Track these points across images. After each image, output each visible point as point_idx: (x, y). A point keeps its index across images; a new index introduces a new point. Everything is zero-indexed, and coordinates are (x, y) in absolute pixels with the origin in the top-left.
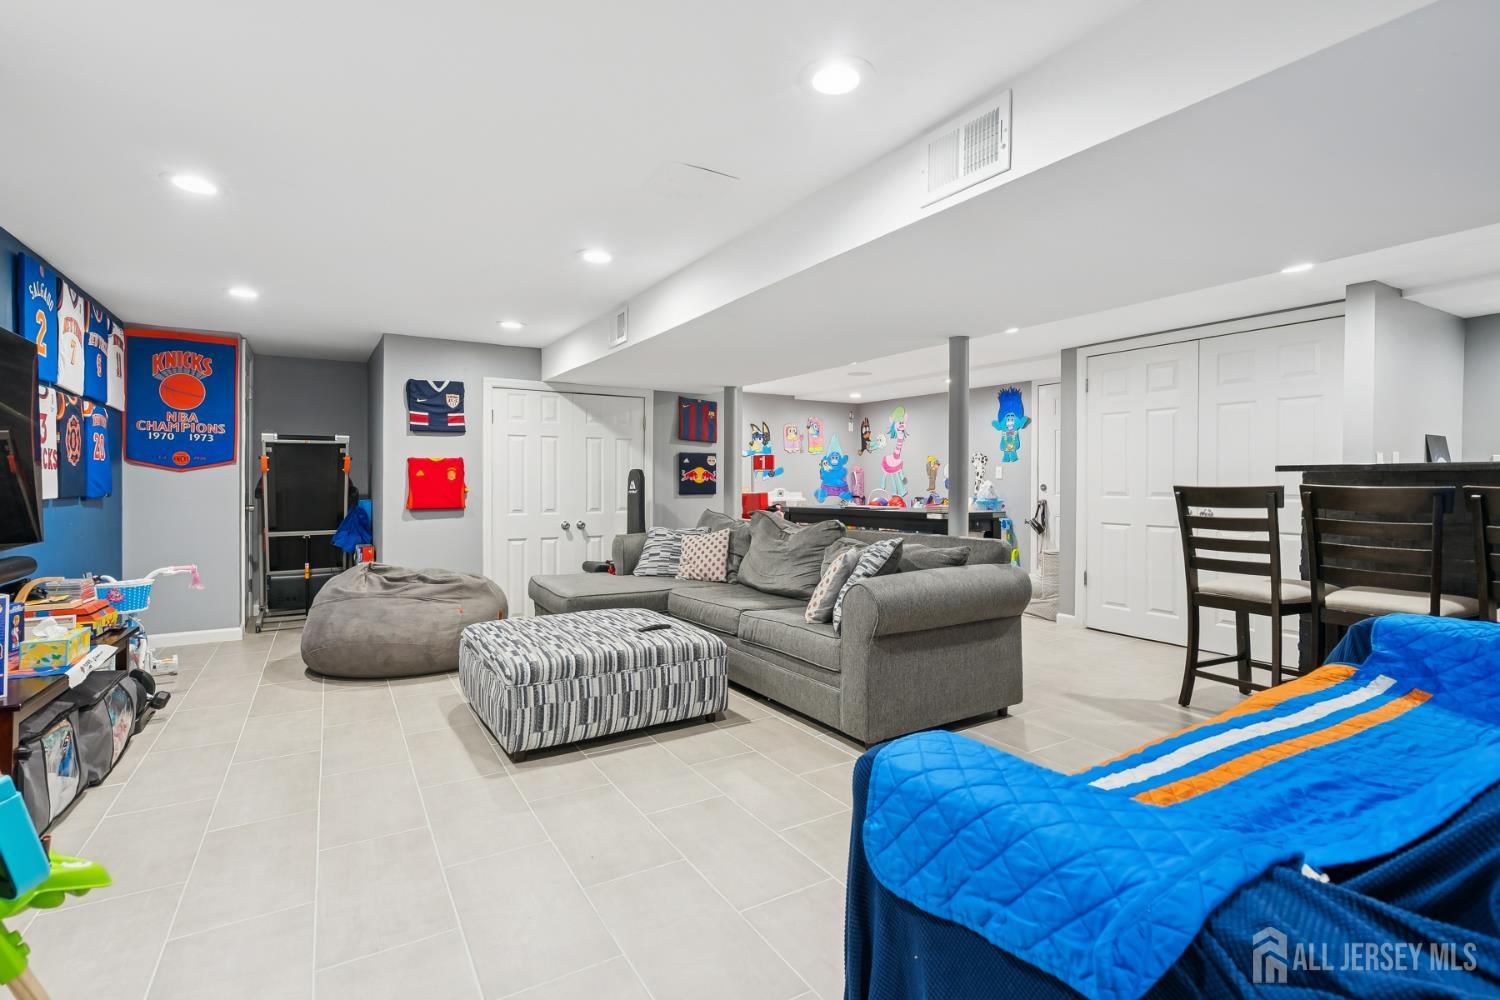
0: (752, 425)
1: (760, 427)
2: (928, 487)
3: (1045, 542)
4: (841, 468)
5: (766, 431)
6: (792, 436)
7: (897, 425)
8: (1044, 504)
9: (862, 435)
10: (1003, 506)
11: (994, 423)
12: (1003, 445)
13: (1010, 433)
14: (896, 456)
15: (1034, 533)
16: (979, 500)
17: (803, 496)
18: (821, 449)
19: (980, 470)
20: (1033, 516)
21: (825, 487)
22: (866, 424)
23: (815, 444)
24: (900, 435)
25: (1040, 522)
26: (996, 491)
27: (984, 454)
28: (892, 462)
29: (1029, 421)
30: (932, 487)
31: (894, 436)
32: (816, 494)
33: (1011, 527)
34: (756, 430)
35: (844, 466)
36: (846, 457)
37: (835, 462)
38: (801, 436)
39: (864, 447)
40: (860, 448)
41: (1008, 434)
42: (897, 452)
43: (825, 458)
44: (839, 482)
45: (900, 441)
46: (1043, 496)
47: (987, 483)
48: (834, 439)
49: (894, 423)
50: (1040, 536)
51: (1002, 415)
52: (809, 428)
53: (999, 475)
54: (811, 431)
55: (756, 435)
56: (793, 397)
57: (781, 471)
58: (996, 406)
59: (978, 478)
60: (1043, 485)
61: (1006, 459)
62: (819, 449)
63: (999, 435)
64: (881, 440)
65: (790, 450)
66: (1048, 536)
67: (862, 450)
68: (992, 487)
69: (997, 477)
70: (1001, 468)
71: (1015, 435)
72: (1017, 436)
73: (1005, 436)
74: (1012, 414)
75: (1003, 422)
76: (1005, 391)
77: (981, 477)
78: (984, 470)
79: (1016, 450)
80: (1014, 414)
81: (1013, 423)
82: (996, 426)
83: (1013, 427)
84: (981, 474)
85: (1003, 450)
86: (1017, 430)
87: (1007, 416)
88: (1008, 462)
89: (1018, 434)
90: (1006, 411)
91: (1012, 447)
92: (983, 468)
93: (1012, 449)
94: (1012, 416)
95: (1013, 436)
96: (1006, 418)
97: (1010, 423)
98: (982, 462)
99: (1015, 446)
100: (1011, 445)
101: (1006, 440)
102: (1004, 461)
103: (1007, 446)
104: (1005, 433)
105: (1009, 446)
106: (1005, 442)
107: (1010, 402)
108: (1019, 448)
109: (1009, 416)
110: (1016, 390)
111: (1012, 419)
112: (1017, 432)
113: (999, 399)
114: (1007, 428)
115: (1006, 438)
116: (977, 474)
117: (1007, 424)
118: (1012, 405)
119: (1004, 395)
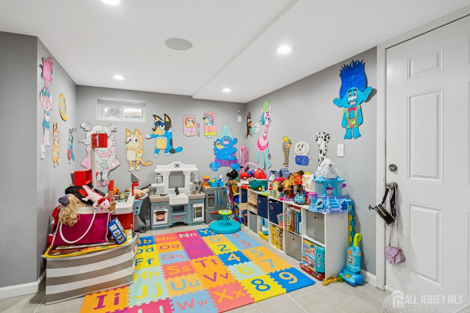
0: (154, 116)
1: (163, 118)
2: (283, 162)
3: (395, 233)
4: (232, 147)
5: (167, 120)
6: (190, 124)
7: (265, 115)
8: (395, 187)
9: (248, 124)
10: (344, 185)
11: (335, 101)
12: (345, 122)
13: (351, 109)
14: (265, 138)
15: (380, 222)
16: (317, 179)
17: (197, 167)
18: (215, 134)
19: (322, 148)
20: (379, 201)
21: (217, 160)
22: (249, 117)
23: (210, 131)
24: (267, 123)
25: (388, 208)
26: (336, 169)
27: (326, 133)
28: (263, 143)
29: (374, 92)
30: (286, 163)
31: (263, 123)
32: (211, 166)
33: (353, 208)
34: (158, 119)
35: (234, 146)
36: (236, 140)
37: (226, 143)
38: (199, 125)
39: (248, 133)
40: (247, 134)
41: (350, 110)
42: (265, 135)
43: (218, 140)
44: (230, 157)
45: (267, 126)
46: (392, 178)
47: (327, 161)
48: (225, 127)
49: (264, 113)
50: (389, 227)
51: (343, 92)
52: (204, 119)
53: (340, 153)
54: (206, 121)
55: (158, 124)
56: (192, 96)
57: (181, 149)
59: (321, 155)
60: (391, 166)
61: (348, 137)
62: (213, 134)
63: (341, 112)
64: (257, 127)
65: (188, 134)
66: (400, 228)
67: (247, 135)
68: (330, 165)
69: (338, 155)
70: (343, 145)
71: (357, 109)
72: (360, 110)
73: (348, 112)
74: (355, 88)
75: (344, 99)
76: (347, 66)
77: (324, 155)
78: (326, 148)
79: (359, 126)
80: (356, 88)
81: (356, 97)
82: (337, 103)
83: (356, 102)
84: (324, 151)
85: (345, 127)
86: (360, 104)
87: (349, 92)
88: (350, 139)
89: (361, 108)
90: (348, 87)
91: (354, 122)
92: (326, 146)
93: (354, 125)
94: (354, 90)
95: (356, 111)
96: (348, 94)
97: (352, 98)
98: (325, 140)
99: (358, 121)
100: (353, 121)
101: (348, 116)
102: (346, 138)
103: (348, 123)
104: (347, 109)
105: (351, 122)
106: (346, 118)
107: (353, 77)
108: (362, 123)
109: (351, 91)
110: (359, 61)
111: (355, 94)
112: (360, 106)
113: (341, 75)
114: (349, 103)
115: (348, 114)
116: (321, 152)
117: (349, 100)
118: (355, 79)
119: (346, 70)
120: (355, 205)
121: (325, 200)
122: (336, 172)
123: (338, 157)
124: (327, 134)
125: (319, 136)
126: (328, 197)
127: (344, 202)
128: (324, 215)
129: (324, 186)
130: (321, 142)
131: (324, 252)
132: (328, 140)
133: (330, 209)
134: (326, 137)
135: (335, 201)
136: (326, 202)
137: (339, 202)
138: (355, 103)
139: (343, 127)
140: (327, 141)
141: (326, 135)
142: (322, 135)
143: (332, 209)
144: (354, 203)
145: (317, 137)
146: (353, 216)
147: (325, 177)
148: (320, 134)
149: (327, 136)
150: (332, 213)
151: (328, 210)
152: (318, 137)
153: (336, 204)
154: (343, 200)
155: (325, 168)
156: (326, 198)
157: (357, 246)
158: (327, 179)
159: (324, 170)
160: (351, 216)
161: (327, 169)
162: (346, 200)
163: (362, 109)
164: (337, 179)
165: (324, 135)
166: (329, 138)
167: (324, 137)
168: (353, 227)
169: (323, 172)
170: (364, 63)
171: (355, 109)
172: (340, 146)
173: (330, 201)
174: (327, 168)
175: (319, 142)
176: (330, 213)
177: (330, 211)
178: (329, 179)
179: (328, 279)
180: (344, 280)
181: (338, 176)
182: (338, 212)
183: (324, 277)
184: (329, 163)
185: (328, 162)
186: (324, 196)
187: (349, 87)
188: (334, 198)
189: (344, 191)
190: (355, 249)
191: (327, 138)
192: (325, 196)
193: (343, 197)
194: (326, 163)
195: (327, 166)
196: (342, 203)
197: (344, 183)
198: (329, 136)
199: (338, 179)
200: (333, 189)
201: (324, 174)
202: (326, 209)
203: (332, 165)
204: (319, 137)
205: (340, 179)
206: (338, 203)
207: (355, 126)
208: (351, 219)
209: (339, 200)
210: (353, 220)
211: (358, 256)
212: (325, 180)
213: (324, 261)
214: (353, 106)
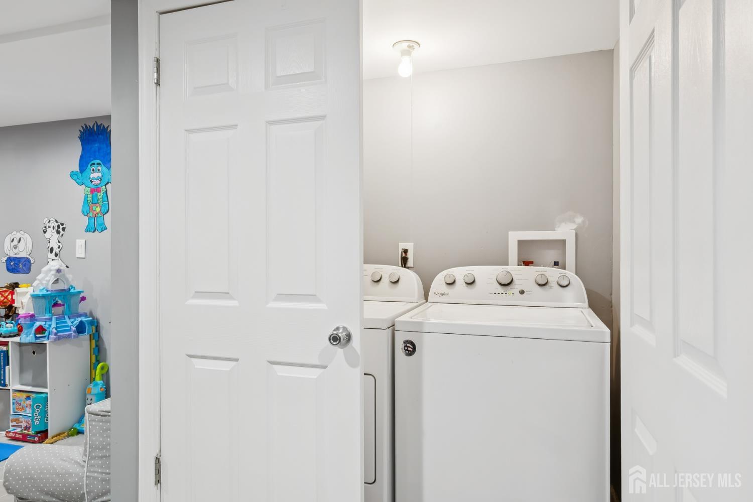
10: (83, 299)
11: (72, 175)
12: (88, 205)
13: (95, 190)
19: (54, 244)
27: (60, 221)
41: (92, 191)
51: (84, 162)
53: (80, 253)
58: (76, 150)
59: (52, 256)
61: (91, 229)
68: (59, 271)
69: (78, 256)
70: (84, 240)
71: (102, 192)
72: (105, 194)
73: (90, 193)
74: (99, 161)
75: (85, 173)
76: (88, 127)
77: (56, 255)
78: (60, 244)
79: (104, 215)
80: (101, 163)
81: (100, 175)
82: (75, 177)
83: (101, 181)
84: (56, 250)
85: (86, 214)
86: (105, 185)
87: (91, 165)
88: (94, 232)
89: (106, 191)
90: (90, 157)
91: (98, 209)
92: (59, 242)
93: (98, 213)
94: (98, 164)
95: (100, 194)
96: (90, 168)
97: (96, 175)
98: (58, 232)
99: (103, 208)
100: (97, 207)
101: (90, 199)
102: (88, 230)
103: (91, 209)
104: (89, 189)
105: (94, 209)
106: (89, 202)
107: (96, 145)
108: (108, 212)
109: (94, 164)
110: (104, 126)
111: (99, 170)
112: (106, 188)
113: (80, 138)
114: (92, 182)
115: (90, 196)
116: (52, 250)
117: (92, 176)
118: (99, 149)
119: (88, 133)
120: (100, 326)
121: (49, 323)
122: (70, 280)
123: (78, 258)
124: (61, 223)
125: (48, 225)
126: (53, 317)
127: (81, 322)
128: (46, 344)
129: (47, 302)
130: (51, 234)
131: (46, 399)
132: (62, 232)
133: (56, 334)
134: (59, 227)
135: (66, 322)
136: (50, 325)
137: (72, 323)
138: (99, 182)
139: (84, 215)
140: (61, 234)
141: (59, 224)
142: (53, 225)
143: (58, 334)
144: (98, 322)
145: (45, 227)
146: (97, 341)
147: (50, 289)
148: (49, 222)
149: (61, 227)
150: (59, 340)
151: (52, 337)
152: (47, 227)
153: (67, 326)
154: (79, 319)
155: (50, 275)
156: (51, 319)
157: (100, 380)
158: (52, 290)
159: (47, 278)
160: (94, 342)
161: (53, 277)
162: (84, 319)
163: (108, 192)
164: (70, 290)
165: (57, 224)
166: (64, 229)
167: (56, 228)
168: (97, 357)
169: (46, 281)
170: (110, 131)
171: (99, 192)
172: (80, 243)
173: (57, 324)
174: (53, 275)
175: (47, 235)
176: (55, 340)
177: (55, 337)
178: (55, 291)
179: (53, 438)
180: (80, 431)
181: (72, 286)
182: (69, 336)
183: (47, 437)
184: (57, 267)
185: (54, 266)
186: (47, 316)
187: (92, 159)
188: (64, 317)
189: (83, 307)
190: (97, 384)
191: (60, 230)
192: (50, 316)
193: (80, 316)
194: (52, 268)
195: (53, 272)
196: (78, 324)
197: (82, 295)
198: (64, 226)
199: (72, 291)
200: (64, 305)
201: (48, 285)
202: (50, 336)
203: (62, 271)
204: (49, 227)
205: (74, 289)
206: (70, 324)
207: (100, 215)
208: (94, 346)
209: (72, 320)
210: (97, 346)
211: (100, 392)
212: (49, 293)
213: (46, 412)
214: (96, 187)
